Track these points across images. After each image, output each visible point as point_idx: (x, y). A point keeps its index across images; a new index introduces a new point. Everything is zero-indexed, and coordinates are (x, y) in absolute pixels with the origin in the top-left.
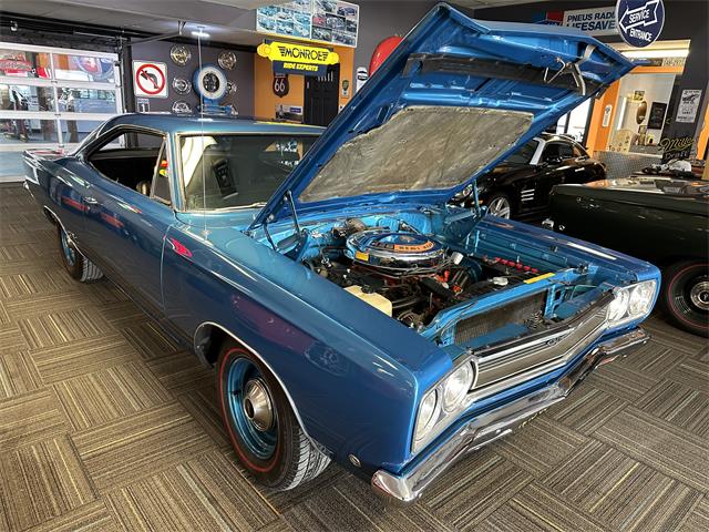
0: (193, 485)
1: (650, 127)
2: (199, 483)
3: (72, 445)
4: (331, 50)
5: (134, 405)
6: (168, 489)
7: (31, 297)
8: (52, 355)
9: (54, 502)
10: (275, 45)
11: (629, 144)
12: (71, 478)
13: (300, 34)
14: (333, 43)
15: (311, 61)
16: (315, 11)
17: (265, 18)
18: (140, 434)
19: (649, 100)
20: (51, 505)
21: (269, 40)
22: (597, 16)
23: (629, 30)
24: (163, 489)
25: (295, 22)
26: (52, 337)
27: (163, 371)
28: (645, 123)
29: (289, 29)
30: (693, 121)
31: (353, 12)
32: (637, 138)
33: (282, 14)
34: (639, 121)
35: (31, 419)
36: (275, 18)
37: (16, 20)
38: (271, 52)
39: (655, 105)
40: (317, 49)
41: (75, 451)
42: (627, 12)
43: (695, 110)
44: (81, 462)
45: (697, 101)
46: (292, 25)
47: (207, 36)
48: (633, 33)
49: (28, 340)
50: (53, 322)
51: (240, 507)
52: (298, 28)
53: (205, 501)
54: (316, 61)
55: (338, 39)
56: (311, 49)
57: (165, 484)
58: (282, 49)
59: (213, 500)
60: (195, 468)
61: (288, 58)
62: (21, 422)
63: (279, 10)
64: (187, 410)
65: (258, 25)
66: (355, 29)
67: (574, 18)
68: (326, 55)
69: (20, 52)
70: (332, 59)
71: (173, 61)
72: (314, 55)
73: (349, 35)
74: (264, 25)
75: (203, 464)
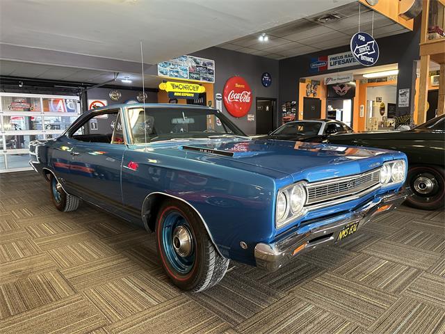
0: (131, 285)
1: (388, 117)
2: (135, 283)
3: (61, 274)
4: (201, 85)
5: (94, 256)
6: (117, 287)
7: (32, 217)
8: (45, 239)
9: (52, 297)
10: (168, 83)
11: (377, 126)
12: (61, 287)
13: (183, 77)
14: (201, 81)
15: (190, 91)
16: (190, 65)
17: (162, 69)
18: (99, 267)
19: (385, 101)
20: (50, 297)
21: (165, 81)
22: (346, 56)
23: (360, 56)
24: (114, 288)
25: (179, 70)
26: (45, 233)
27: (111, 242)
28: (386, 115)
29: (176, 74)
30: (408, 106)
31: (211, 64)
32: (382, 123)
33: (171, 66)
34: (382, 114)
35: (35, 265)
36: (168, 68)
37: (22, 81)
38: (167, 87)
39: (389, 105)
40: (193, 85)
41: (62, 276)
42: (357, 47)
43: (408, 99)
44: (66, 281)
45: (408, 94)
46: (178, 72)
47: (130, 82)
48: (363, 58)
49: (31, 234)
50: (45, 227)
51: (159, 292)
52: (181, 73)
53: (138, 291)
54: (193, 91)
55: (204, 79)
56: (189, 85)
57: (115, 285)
58: (173, 85)
59: (143, 290)
60: (132, 279)
61: (177, 90)
62: (30, 267)
63: (170, 64)
64: (126, 256)
65: (159, 73)
66: (213, 74)
67: (333, 59)
68: (198, 88)
69: (23, 98)
70: (201, 90)
71: (111, 99)
72: (191, 88)
73: (210, 76)
74: (162, 72)
75: (136, 276)
